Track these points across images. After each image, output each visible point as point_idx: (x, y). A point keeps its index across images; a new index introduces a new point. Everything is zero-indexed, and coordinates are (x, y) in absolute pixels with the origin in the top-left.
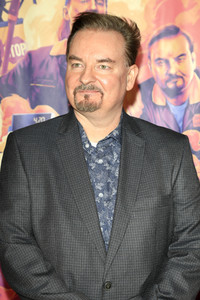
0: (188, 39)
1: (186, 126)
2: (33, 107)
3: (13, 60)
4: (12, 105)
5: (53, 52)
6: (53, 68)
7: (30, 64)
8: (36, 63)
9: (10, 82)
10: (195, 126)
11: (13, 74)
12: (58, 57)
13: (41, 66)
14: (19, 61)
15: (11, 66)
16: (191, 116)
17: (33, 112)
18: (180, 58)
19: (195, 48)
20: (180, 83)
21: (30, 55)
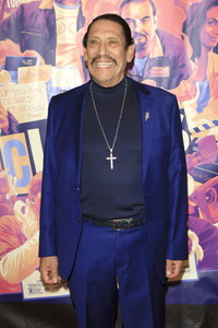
0: (152, 4)
1: (145, 76)
2: (22, 51)
3: (8, 10)
4: (6, 48)
5: (42, 6)
6: (41, 20)
7: (22, 14)
8: (27, 14)
9: (5, 28)
10: (152, 76)
11: (8, 22)
12: (45, 10)
13: (31, 17)
14: (13, 11)
15: (6, 16)
16: (150, 68)
17: (22, 55)
18: (144, 20)
19: (157, 12)
20: (143, 40)
21: (22, 6)
